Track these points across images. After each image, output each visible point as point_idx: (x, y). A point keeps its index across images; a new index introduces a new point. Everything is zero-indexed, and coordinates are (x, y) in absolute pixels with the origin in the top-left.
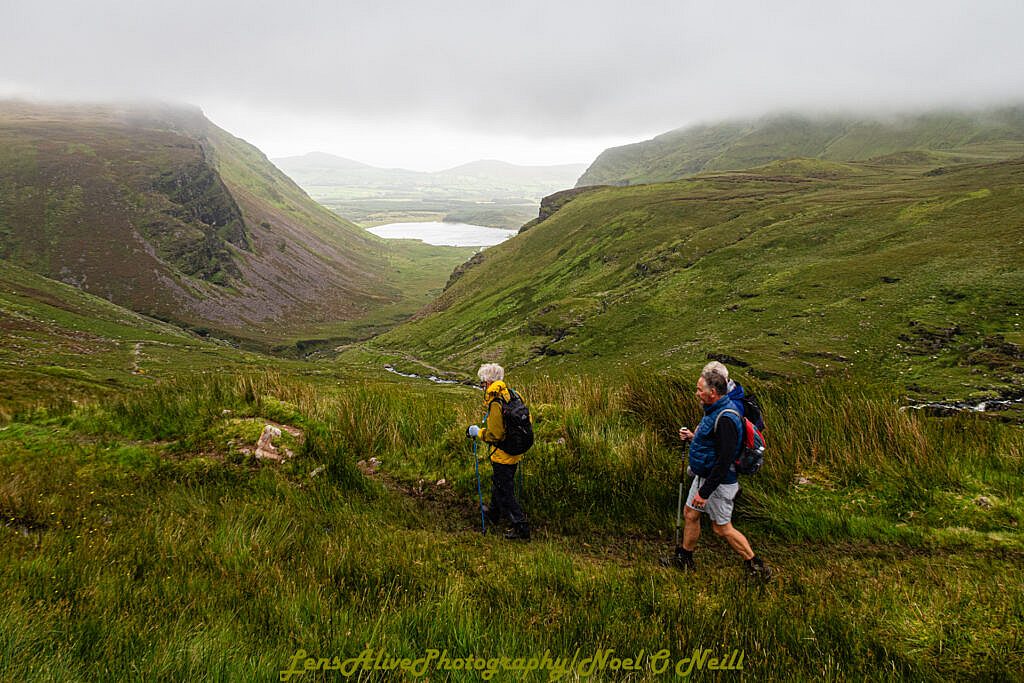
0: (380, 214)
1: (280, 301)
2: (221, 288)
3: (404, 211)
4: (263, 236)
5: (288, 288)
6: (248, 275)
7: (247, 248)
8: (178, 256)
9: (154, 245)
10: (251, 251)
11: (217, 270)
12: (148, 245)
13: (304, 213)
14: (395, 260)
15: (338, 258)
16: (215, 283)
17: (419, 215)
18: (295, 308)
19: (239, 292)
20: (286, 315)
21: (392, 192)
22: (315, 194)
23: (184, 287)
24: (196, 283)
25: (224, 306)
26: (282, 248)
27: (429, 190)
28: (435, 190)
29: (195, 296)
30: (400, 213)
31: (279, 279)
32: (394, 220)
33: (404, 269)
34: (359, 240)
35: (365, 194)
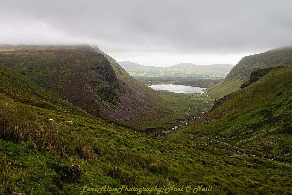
0: (151, 81)
1: (134, 112)
2: (114, 105)
3: (159, 80)
4: (124, 87)
5: (135, 107)
6: (122, 101)
7: (120, 91)
8: (101, 93)
9: (93, 89)
10: (121, 93)
11: (113, 99)
12: (91, 89)
13: (131, 80)
14: (163, 97)
15: (144, 96)
16: (112, 104)
17: (165, 82)
18: (139, 115)
19: (120, 107)
20: (137, 118)
21: (152, 74)
22: (131, 74)
23: (103, 105)
24: (106, 103)
25: (116, 112)
26: (131, 92)
27: (165, 73)
28: (167, 74)
29: (107, 108)
30: (158, 81)
31: (132, 103)
32: (156, 83)
33: (167, 101)
34: (149, 90)
35: (142, 75)
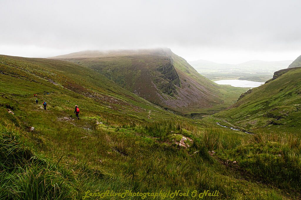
0: (218, 77)
1: (187, 102)
2: (172, 97)
3: (226, 76)
4: (184, 83)
5: (190, 98)
6: (179, 94)
7: (180, 86)
8: (162, 88)
9: (156, 85)
10: (180, 87)
11: (171, 92)
12: (155, 85)
13: (196, 77)
14: (222, 91)
15: (205, 90)
16: (171, 96)
17: (231, 78)
18: (191, 104)
19: (176, 98)
20: (188, 106)
21: (223, 71)
22: (199, 71)
23: (163, 96)
24: (166, 95)
25: (172, 102)
26: (189, 87)
27: (234, 70)
28: (237, 70)
29: (165, 99)
30: (225, 77)
31: (188, 95)
32: (222, 79)
33: (225, 94)
34: (211, 85)
35: (214, 71)
